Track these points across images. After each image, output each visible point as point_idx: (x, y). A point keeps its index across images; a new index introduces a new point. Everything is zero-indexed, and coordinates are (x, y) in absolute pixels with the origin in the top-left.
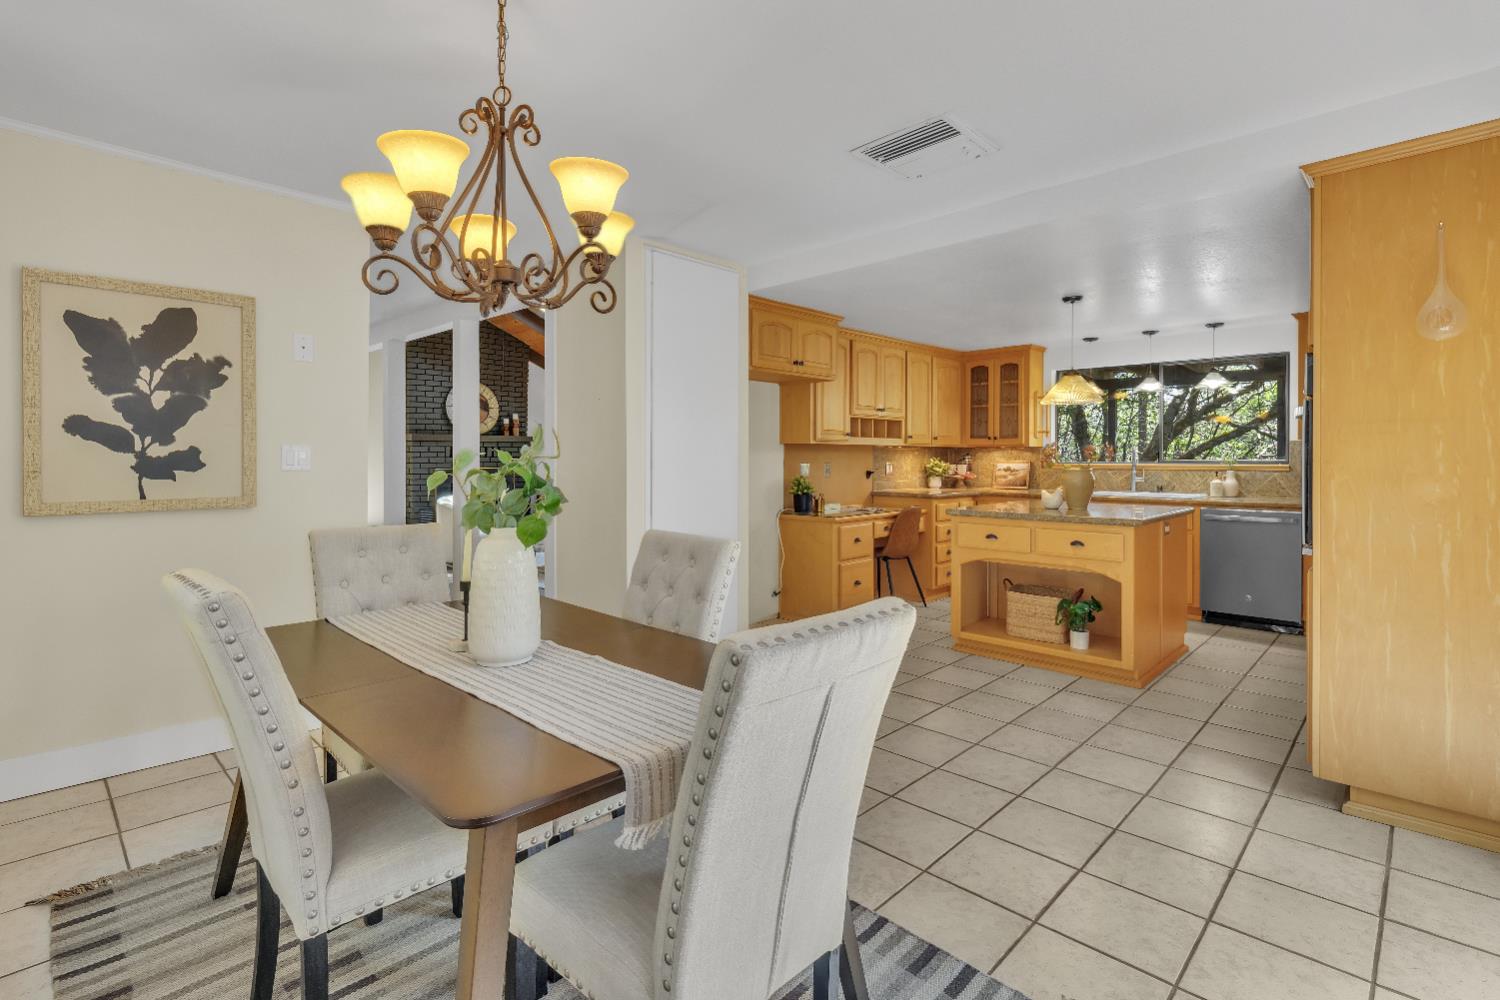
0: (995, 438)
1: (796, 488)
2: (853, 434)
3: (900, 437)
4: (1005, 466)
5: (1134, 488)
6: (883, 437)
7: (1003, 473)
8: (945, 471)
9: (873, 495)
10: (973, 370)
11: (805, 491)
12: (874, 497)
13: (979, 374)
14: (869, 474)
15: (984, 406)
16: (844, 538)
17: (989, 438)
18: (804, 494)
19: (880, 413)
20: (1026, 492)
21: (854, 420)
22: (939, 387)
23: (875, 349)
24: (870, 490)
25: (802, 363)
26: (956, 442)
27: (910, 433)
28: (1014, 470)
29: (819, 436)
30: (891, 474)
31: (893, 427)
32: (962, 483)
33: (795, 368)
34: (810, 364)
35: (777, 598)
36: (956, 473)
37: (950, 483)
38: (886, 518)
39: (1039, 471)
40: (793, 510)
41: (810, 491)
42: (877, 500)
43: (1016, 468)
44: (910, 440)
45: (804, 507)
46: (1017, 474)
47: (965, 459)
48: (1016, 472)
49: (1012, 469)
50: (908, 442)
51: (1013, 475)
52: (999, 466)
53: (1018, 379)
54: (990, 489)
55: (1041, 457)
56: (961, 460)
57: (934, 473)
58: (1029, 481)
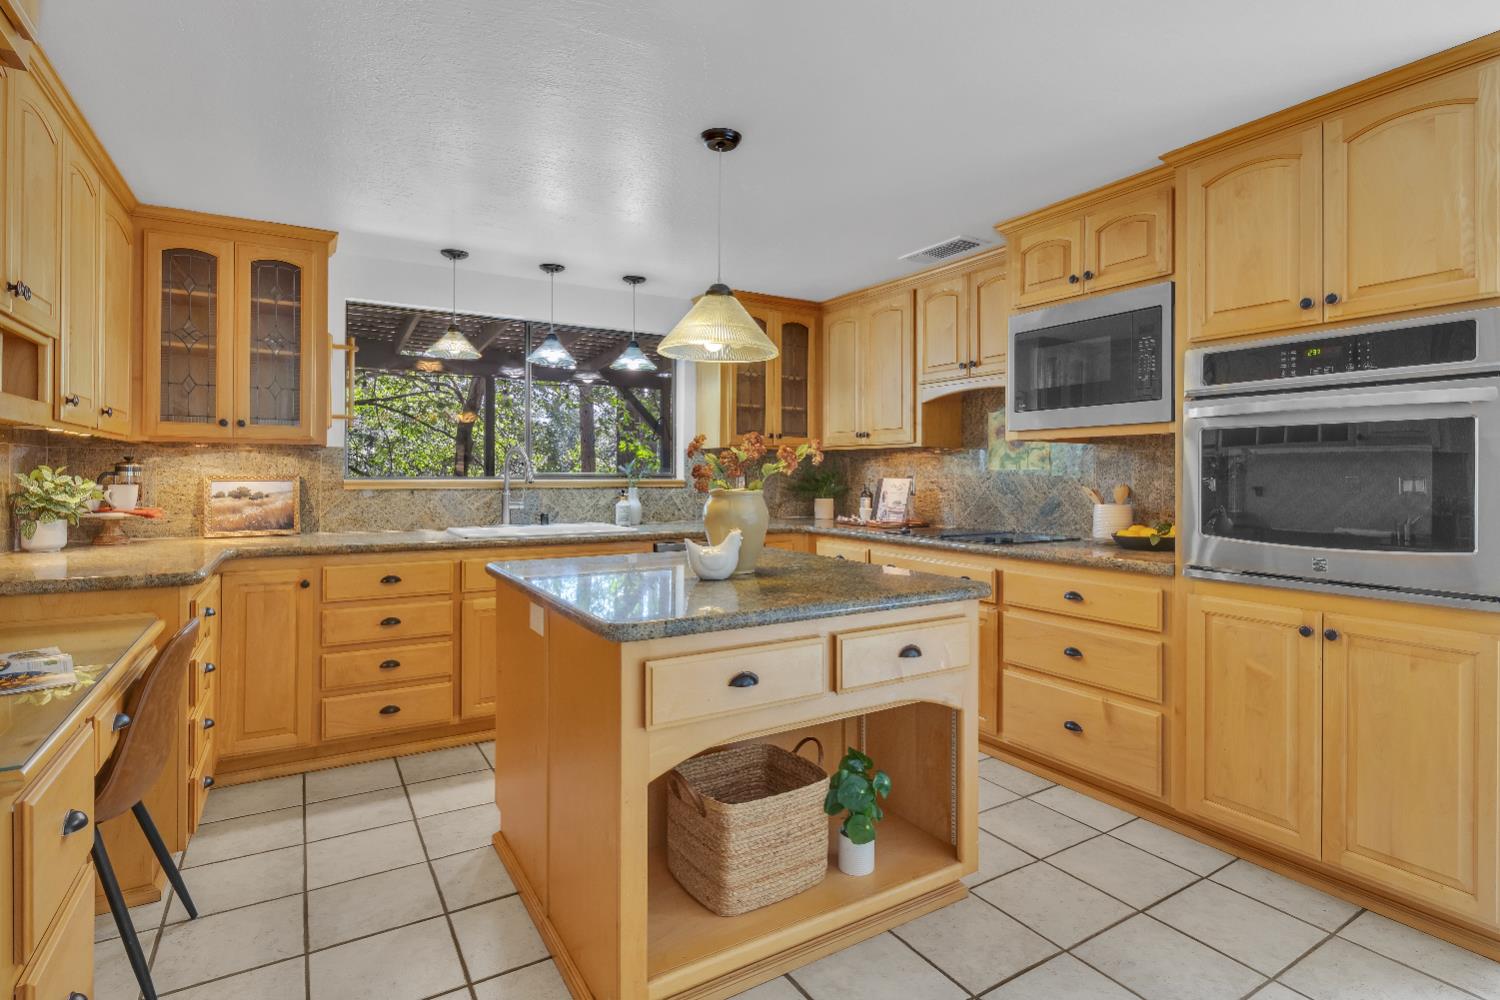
0: (241, 424)
3: (36, 395)
4: (233, 486)
5: (507, 519)
7: (229, 502)
8: (80, 505)
10: (169, 255)
13: (190, 266)
15: (201, 346)
17: (223, 423)
22: (108, 273)
28: (259, 496)
32: (118, 531)
36: (106, 507)
37: (91, 532)
39: (317, 496)
43: (265, 492)
46: (265, 504)
47: (127, 470)
48: (265, 500)
49: (253, 493)
50: (55, 416)
51: (260, 505)
52: (216, 488)
53: (298, 300)
54: (207, 542)
55: (322, 468)
56: (108, 475)
57: (47, 508)
58: (300, 515)
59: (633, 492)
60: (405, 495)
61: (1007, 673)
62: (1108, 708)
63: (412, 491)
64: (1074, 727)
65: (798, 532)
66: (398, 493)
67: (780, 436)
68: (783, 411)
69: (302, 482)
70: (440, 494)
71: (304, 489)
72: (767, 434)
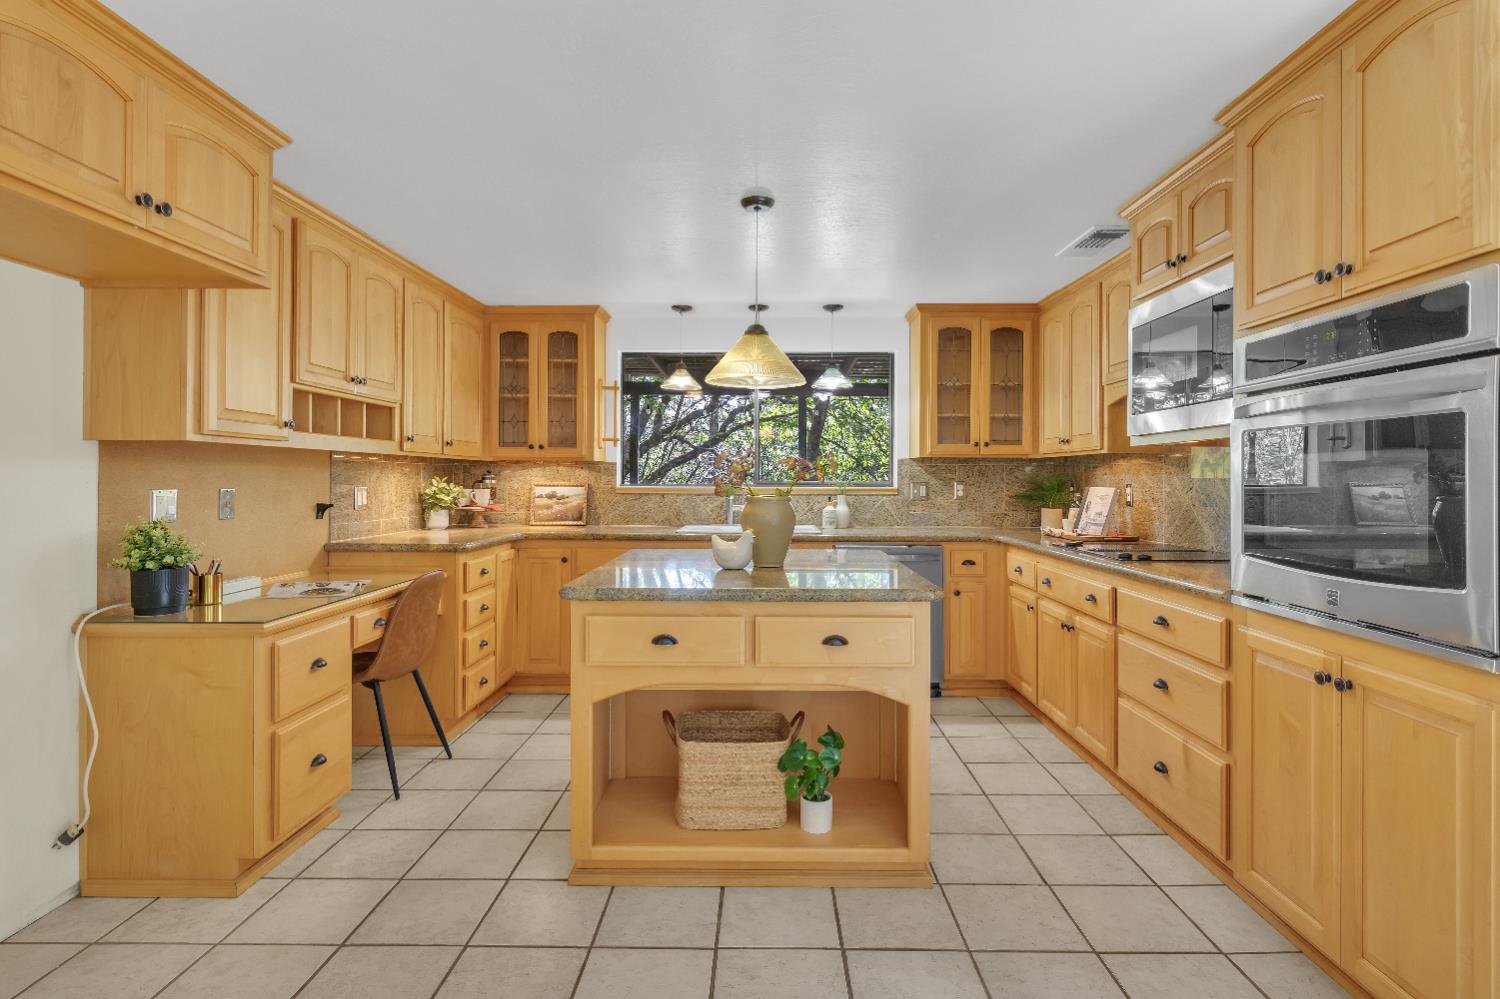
0: (541, 447)
1: (136, 554)
2: (297, 424)
3: (390, 437)
4: (548, 490)
5: (731, 520)
6: (360, 435)
7: (546, 501)
8: (455, 501)
9: (329, 550)
10: (504, 336)
11: (169, 560)
12: (334, 558)
13: (514, 342)
14: (321, 509)
15: (521, 396)
16: (284, 667)
17: (531, 447)
18: (164, 567)
19: (356, 389)
20: (582, 531)
21: (299, 395)
22: (454, 355)
23: (345, 253)
24: (325, 541)
25: (164, 209)
26: (474, 452)
27: (408, 432)
28: (563, 497)
29: (212, 422)
30: (367, 507)
31: (380, 419)
32: (480, 519)
33: (141, 217)
34: (186, 219)
35: (73, 852)
36: (472, 503)
37: (464, 518)
38: (375, 603)
39: (598, 498)
40: (127, 606)
41: (182, 560)
42: (336, 560)
43: (566, 494)
44: (407, 445)
45: (165, 598)
46: (567, 503)
47: (487, 479)
48: (566, 500)
49: (559, 495)
50: (401, 448)
51: (562, 504)
52: (539, 491)
53: (576, 357)
54: (532, 528)
55: (603, 477)
56: (479, 482)
57: (436, 504)
58: (587, 513)
59: (841, 498)
60: (658, 499)
61: (1122, 702)
62: (1186, 750)
63: (663, 495)
64: (1162, 769)
65: (989, 541)
66: (653, 497)
67: (987, 445)
68: (993, 419)
69: (590, 488)
70: (683, 498)
71: (590, 494)
72: (972, 442)
